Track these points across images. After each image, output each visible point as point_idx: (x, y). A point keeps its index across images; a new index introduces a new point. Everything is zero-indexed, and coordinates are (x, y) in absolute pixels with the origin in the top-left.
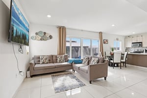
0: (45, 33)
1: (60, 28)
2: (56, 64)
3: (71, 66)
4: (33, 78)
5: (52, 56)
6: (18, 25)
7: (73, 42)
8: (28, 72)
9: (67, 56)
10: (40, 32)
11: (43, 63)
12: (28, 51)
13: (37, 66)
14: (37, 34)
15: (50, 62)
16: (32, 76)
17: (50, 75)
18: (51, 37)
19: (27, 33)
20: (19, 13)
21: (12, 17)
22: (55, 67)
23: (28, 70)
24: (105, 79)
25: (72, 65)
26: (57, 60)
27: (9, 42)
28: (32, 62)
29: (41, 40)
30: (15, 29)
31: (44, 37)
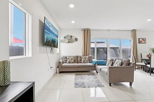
0: (71, 37)
1: (85, 30)
2: (80, 64)
3: (94, 68)
4: (61, 74)
5: (77, 57)
6: (48, 34)
7: (98, 43)
8: (58, 69)
9: (91, 57)
10: (68, 36)
11: (69, 62)
12: (58, 52)
13: (64, 64)
14: (65, 37)
15: (75, 62)
16: (60, 72)
17: (74, 74)
18: (76, 40)
19: (56, 38)
20: (50, 26)
21: (45, 30)
22: (79, 67)
23: (58, 67)
24: (131, 85)
25: (95, 66)
26: (81, 60)
27: (43, 45)
28: (61, 61)
29: (68, 42)
30: (46, 37)
31: (71, 40)
